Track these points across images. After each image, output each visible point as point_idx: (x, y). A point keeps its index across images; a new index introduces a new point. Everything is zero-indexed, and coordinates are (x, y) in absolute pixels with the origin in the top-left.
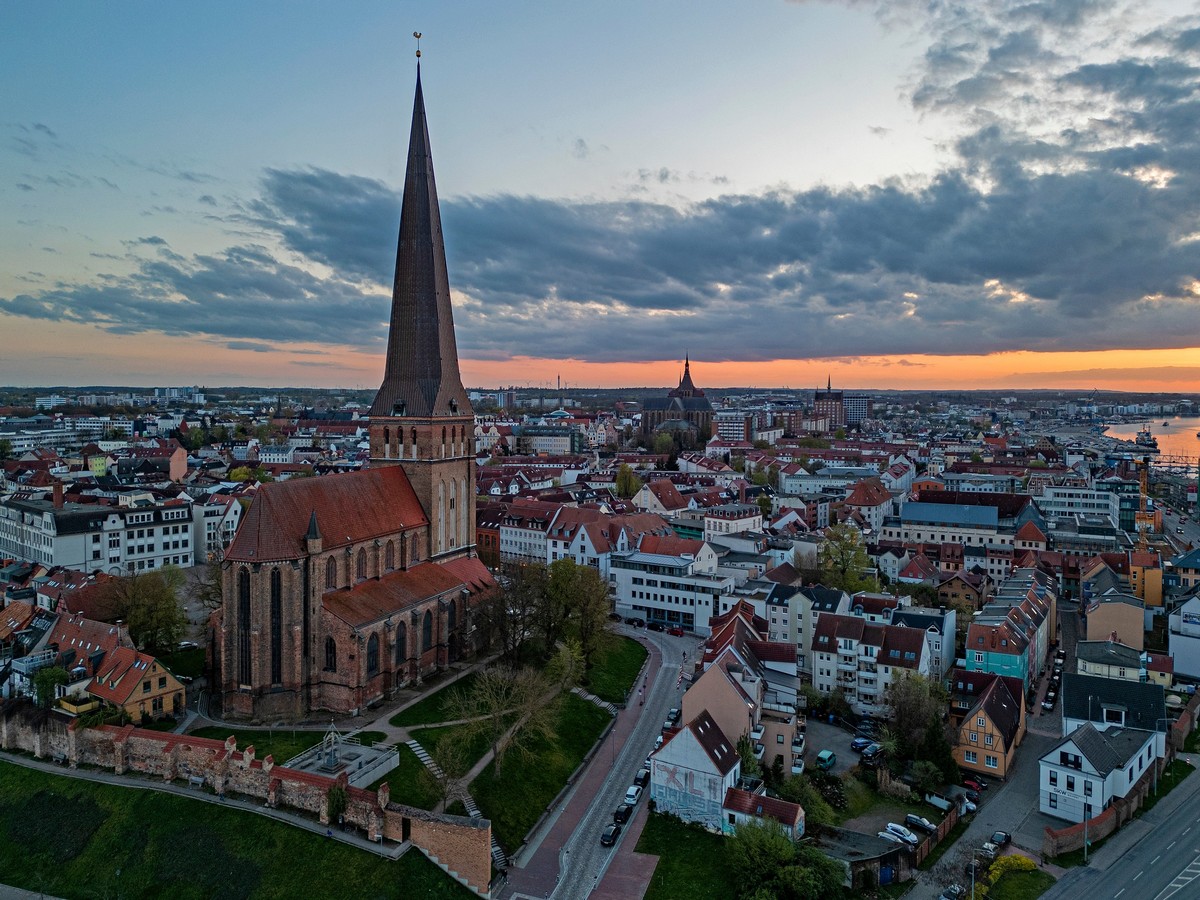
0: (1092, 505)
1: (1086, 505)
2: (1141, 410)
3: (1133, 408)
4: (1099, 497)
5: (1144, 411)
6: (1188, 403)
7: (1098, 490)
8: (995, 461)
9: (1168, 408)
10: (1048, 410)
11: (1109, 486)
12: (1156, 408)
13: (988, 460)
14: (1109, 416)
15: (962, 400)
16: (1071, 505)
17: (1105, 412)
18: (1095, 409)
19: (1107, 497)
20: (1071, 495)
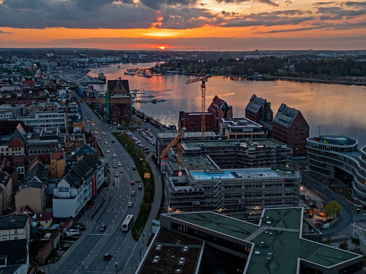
0: (57, 120)
1: (54, 120)
2: (106, 60)
3: (103, 59)
4: (60, 116)
5: (108, 61)
6: (126, 56)
7: (59, 112)
8: (22, 95)
9: (117, 59)
10: (66, 61)
11: (64, 110)
12: (113, 59)
13: (19, 95)
14: (92, 64)
15: (27, 55)
16: (47, 121)
17: (91, 62)
18: (87, 60)
19: (63, 116)
20: (47, 116)
